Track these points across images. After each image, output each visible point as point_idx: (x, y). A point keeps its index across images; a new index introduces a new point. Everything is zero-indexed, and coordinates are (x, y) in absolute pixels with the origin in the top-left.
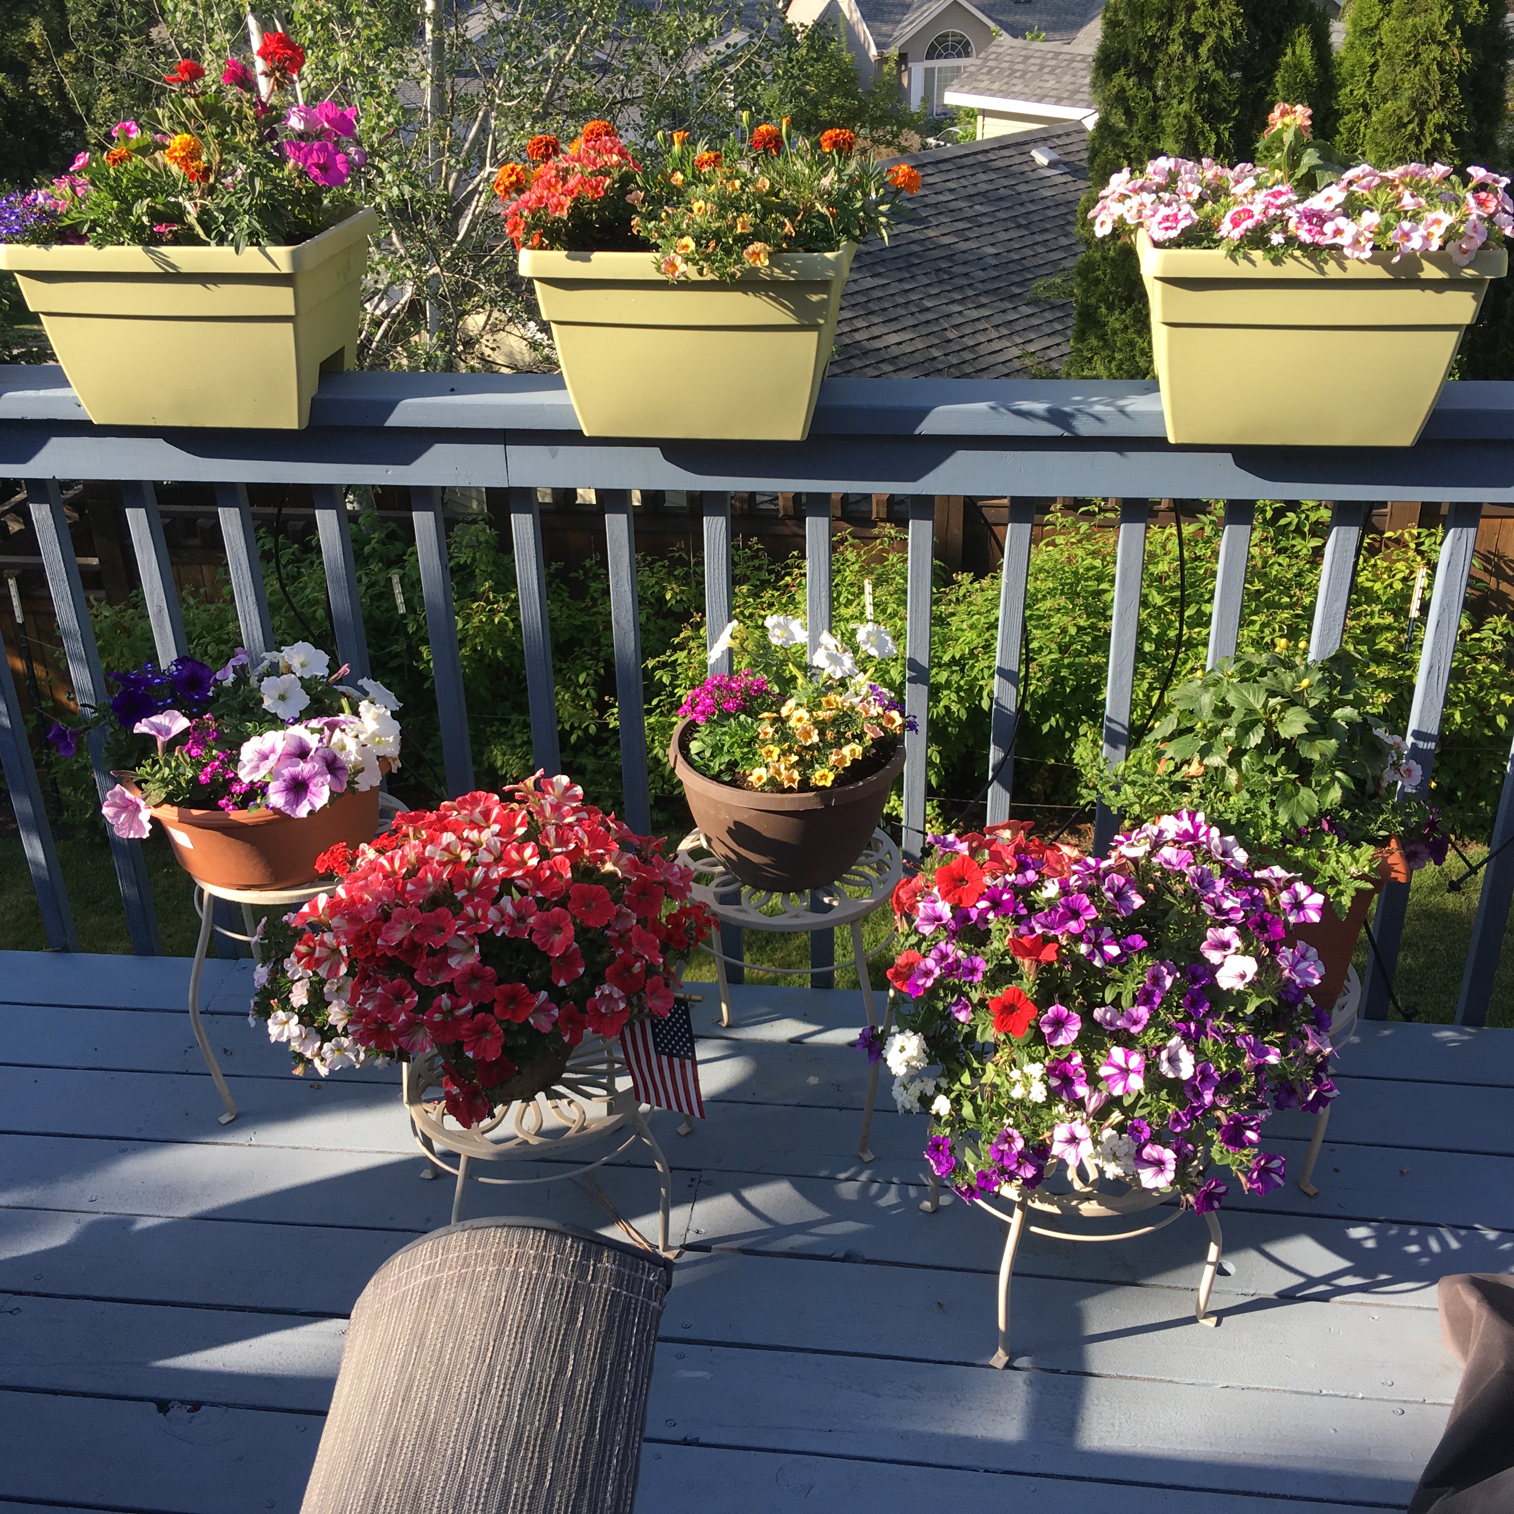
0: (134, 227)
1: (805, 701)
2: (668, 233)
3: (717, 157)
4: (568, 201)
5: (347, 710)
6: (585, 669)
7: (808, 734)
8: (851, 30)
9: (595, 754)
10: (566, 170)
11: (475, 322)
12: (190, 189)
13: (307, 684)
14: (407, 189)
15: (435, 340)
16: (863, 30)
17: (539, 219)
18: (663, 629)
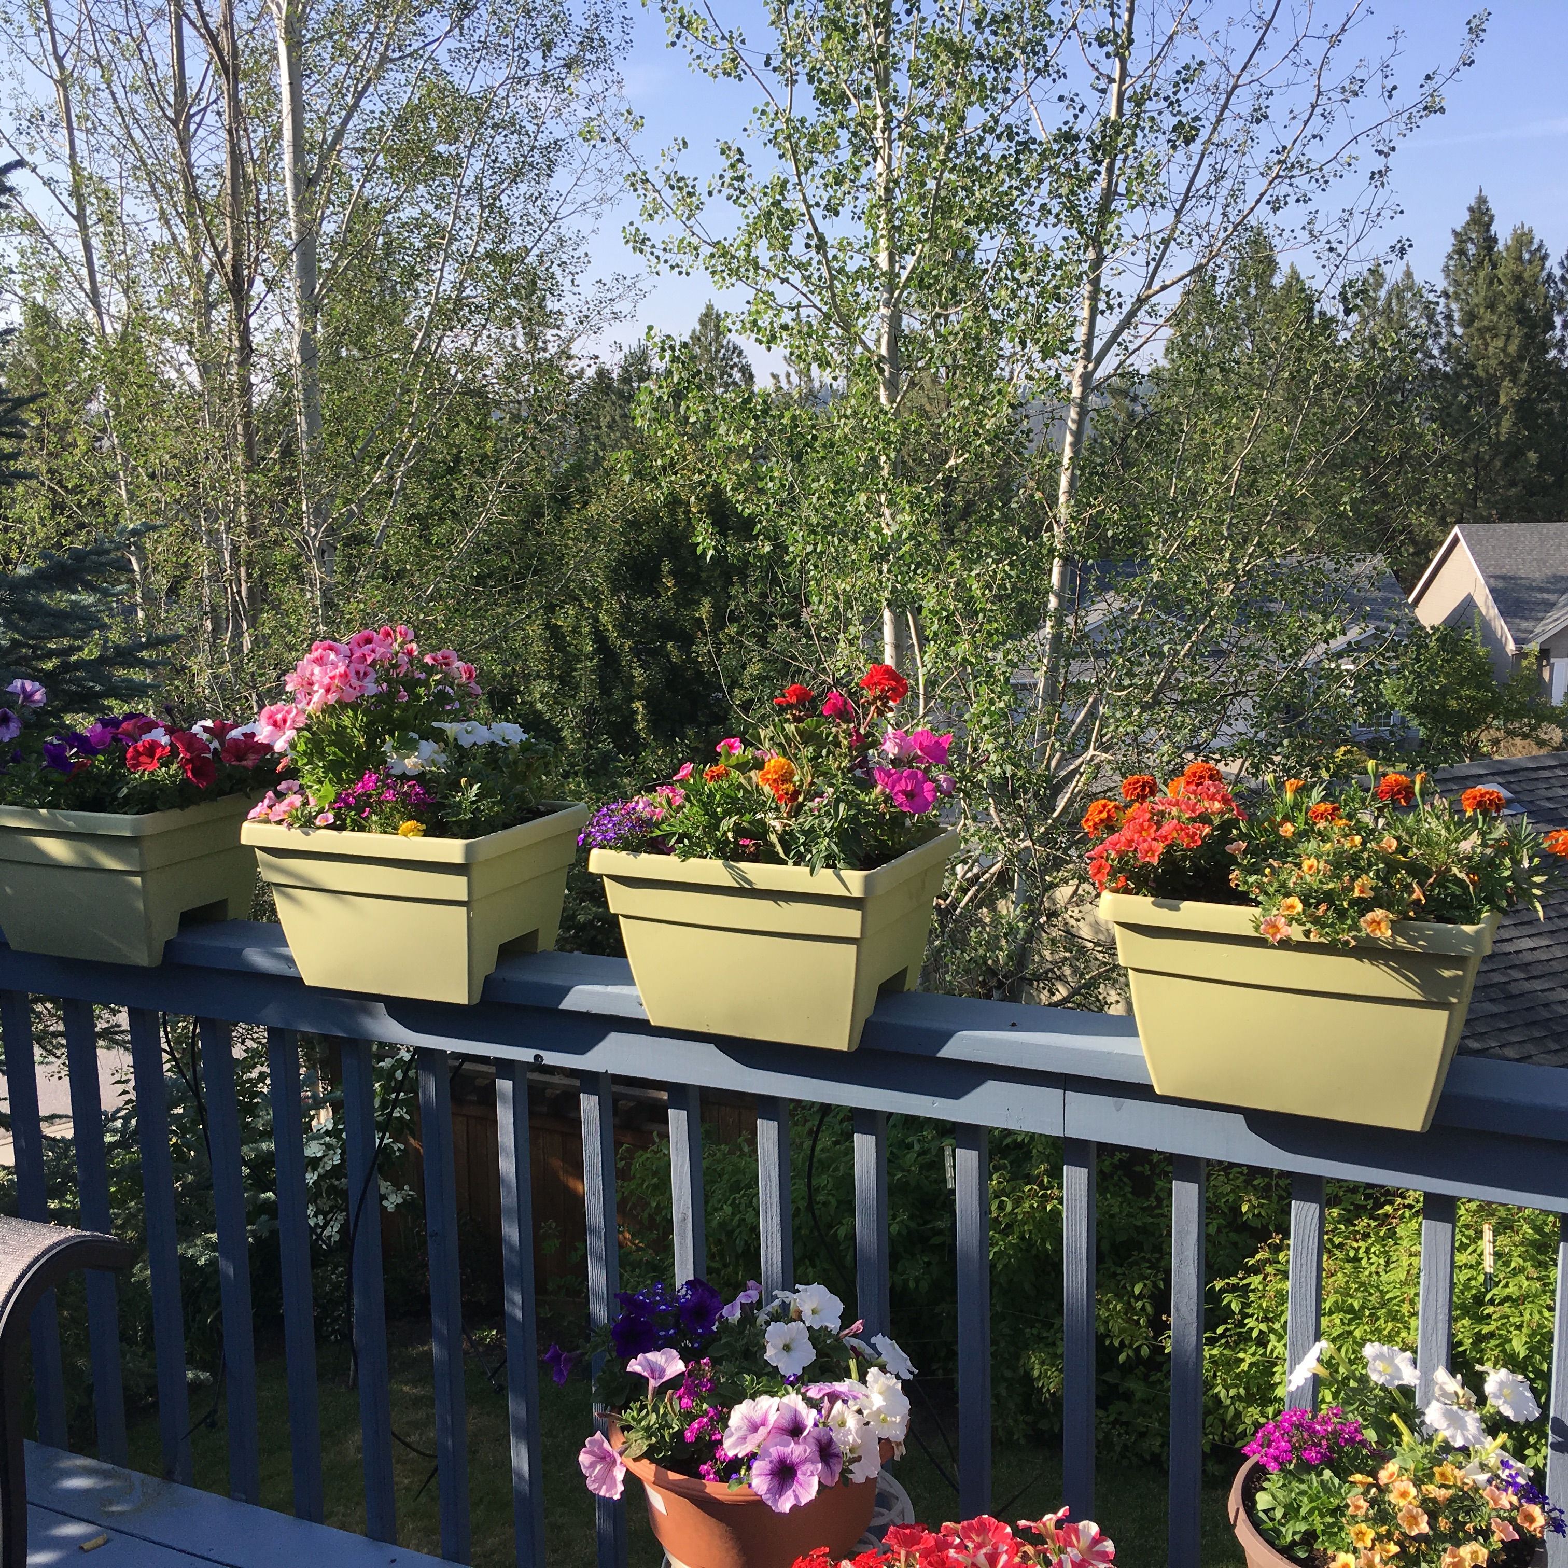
0: (718, 842)
1: (1411, 1466)
2: (1271, 890)
3: (1335, 809)
4: (1160, 847)
5: (854, 1374)
6: (1143, 1278)
7: (1413, 1520)
8: (1486, 625)
9: (1146, 1378)
10: (1162, 814)
11: (1063, 893)
12: (777, 809)
13: (817, 1337)
14: (1009, 769)
15: (1018, 911)
16: (1500, 626)
17: (1127, 863)
18: (1235, 1244)
